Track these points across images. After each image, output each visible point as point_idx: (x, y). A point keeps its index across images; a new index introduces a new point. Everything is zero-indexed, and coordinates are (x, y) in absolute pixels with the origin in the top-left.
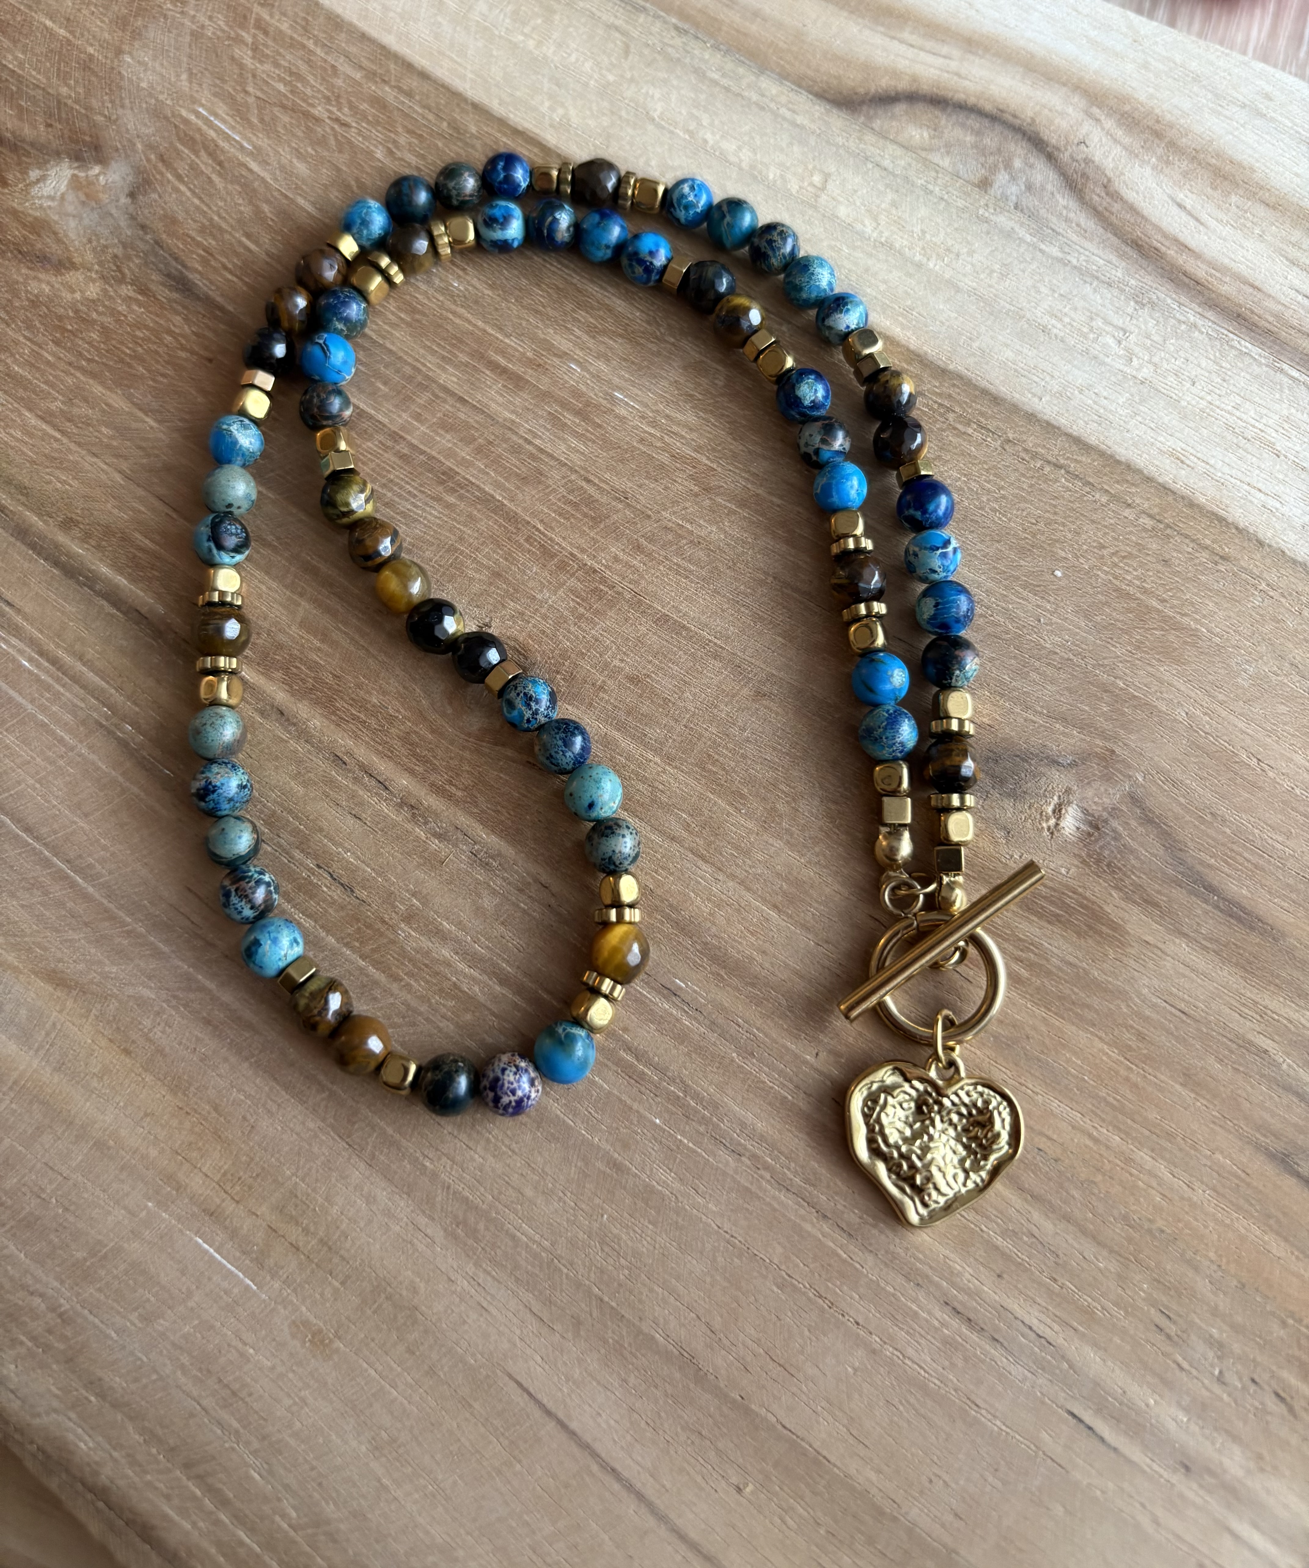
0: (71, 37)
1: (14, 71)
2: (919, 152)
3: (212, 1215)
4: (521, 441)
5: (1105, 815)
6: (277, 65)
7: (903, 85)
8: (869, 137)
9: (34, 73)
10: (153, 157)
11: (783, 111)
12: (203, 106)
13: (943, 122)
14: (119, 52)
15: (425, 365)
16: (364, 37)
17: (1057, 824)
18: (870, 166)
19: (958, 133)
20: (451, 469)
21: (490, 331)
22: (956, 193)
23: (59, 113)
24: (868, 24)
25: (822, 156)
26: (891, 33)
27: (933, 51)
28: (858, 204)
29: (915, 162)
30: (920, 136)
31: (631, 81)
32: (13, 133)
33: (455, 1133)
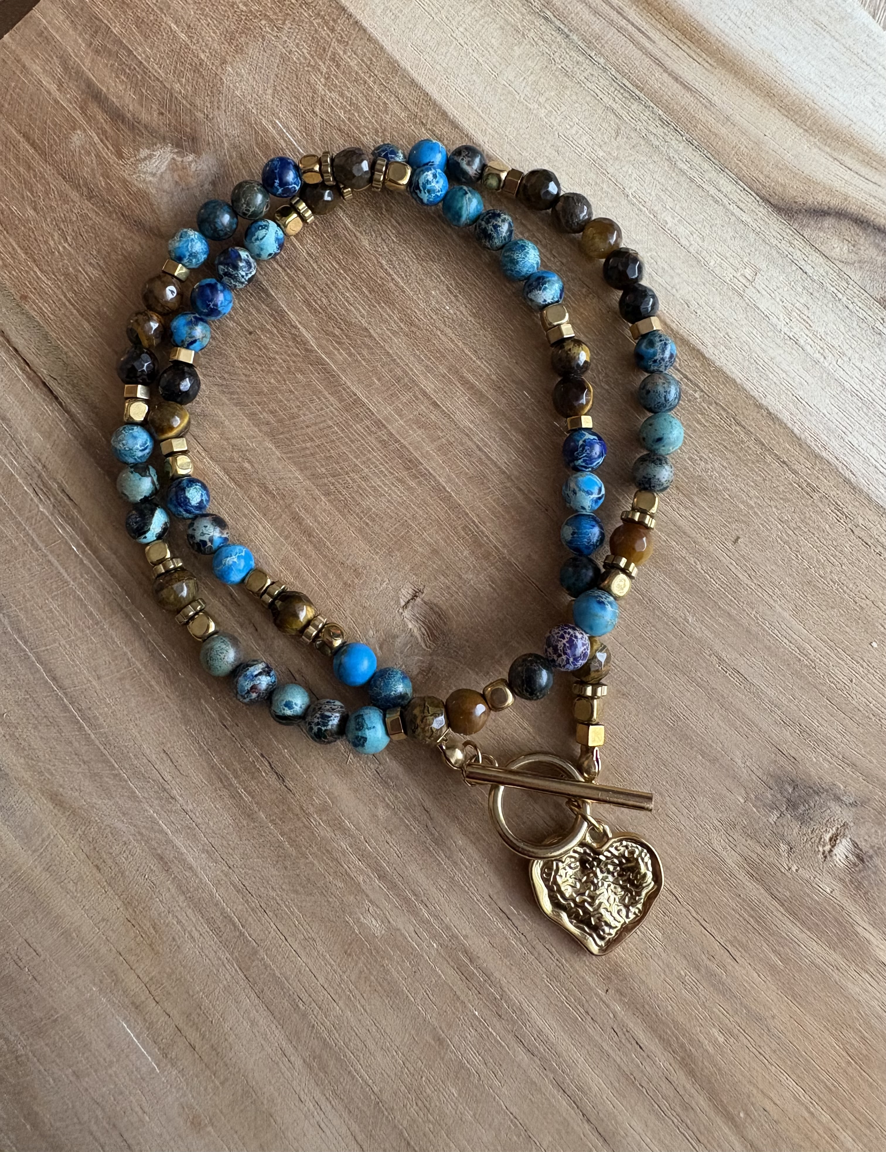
0: (189, 42)
1: (141, 62)
2: (837, 262)
3: (136, 1008)
4: (474, 447)
5: (871, 852)
6: (342, 95)
7: (835, 202)
8: (798, 243)
9: (156, 67)
10: (234, 154)
11: (732, 207)
12: (279, 119)
13: (862, 240)
14: (224, 62)
15: (412, 370)
16: (413, 83)
17: (831, 851)
18: (794, 268)
19: (872, 252)
20: (417, 459)
21: (466, 351)
22: (860, 304)
23: (170, 105)
24: (818, 143)
25: (757, 252)
26: (835, 154)
27: (866, 176)
28: (778, 300)
29: (832, 272)
30: (841, 250)
31: (617, 159)
32: (133, 115)
33: (326, 987)
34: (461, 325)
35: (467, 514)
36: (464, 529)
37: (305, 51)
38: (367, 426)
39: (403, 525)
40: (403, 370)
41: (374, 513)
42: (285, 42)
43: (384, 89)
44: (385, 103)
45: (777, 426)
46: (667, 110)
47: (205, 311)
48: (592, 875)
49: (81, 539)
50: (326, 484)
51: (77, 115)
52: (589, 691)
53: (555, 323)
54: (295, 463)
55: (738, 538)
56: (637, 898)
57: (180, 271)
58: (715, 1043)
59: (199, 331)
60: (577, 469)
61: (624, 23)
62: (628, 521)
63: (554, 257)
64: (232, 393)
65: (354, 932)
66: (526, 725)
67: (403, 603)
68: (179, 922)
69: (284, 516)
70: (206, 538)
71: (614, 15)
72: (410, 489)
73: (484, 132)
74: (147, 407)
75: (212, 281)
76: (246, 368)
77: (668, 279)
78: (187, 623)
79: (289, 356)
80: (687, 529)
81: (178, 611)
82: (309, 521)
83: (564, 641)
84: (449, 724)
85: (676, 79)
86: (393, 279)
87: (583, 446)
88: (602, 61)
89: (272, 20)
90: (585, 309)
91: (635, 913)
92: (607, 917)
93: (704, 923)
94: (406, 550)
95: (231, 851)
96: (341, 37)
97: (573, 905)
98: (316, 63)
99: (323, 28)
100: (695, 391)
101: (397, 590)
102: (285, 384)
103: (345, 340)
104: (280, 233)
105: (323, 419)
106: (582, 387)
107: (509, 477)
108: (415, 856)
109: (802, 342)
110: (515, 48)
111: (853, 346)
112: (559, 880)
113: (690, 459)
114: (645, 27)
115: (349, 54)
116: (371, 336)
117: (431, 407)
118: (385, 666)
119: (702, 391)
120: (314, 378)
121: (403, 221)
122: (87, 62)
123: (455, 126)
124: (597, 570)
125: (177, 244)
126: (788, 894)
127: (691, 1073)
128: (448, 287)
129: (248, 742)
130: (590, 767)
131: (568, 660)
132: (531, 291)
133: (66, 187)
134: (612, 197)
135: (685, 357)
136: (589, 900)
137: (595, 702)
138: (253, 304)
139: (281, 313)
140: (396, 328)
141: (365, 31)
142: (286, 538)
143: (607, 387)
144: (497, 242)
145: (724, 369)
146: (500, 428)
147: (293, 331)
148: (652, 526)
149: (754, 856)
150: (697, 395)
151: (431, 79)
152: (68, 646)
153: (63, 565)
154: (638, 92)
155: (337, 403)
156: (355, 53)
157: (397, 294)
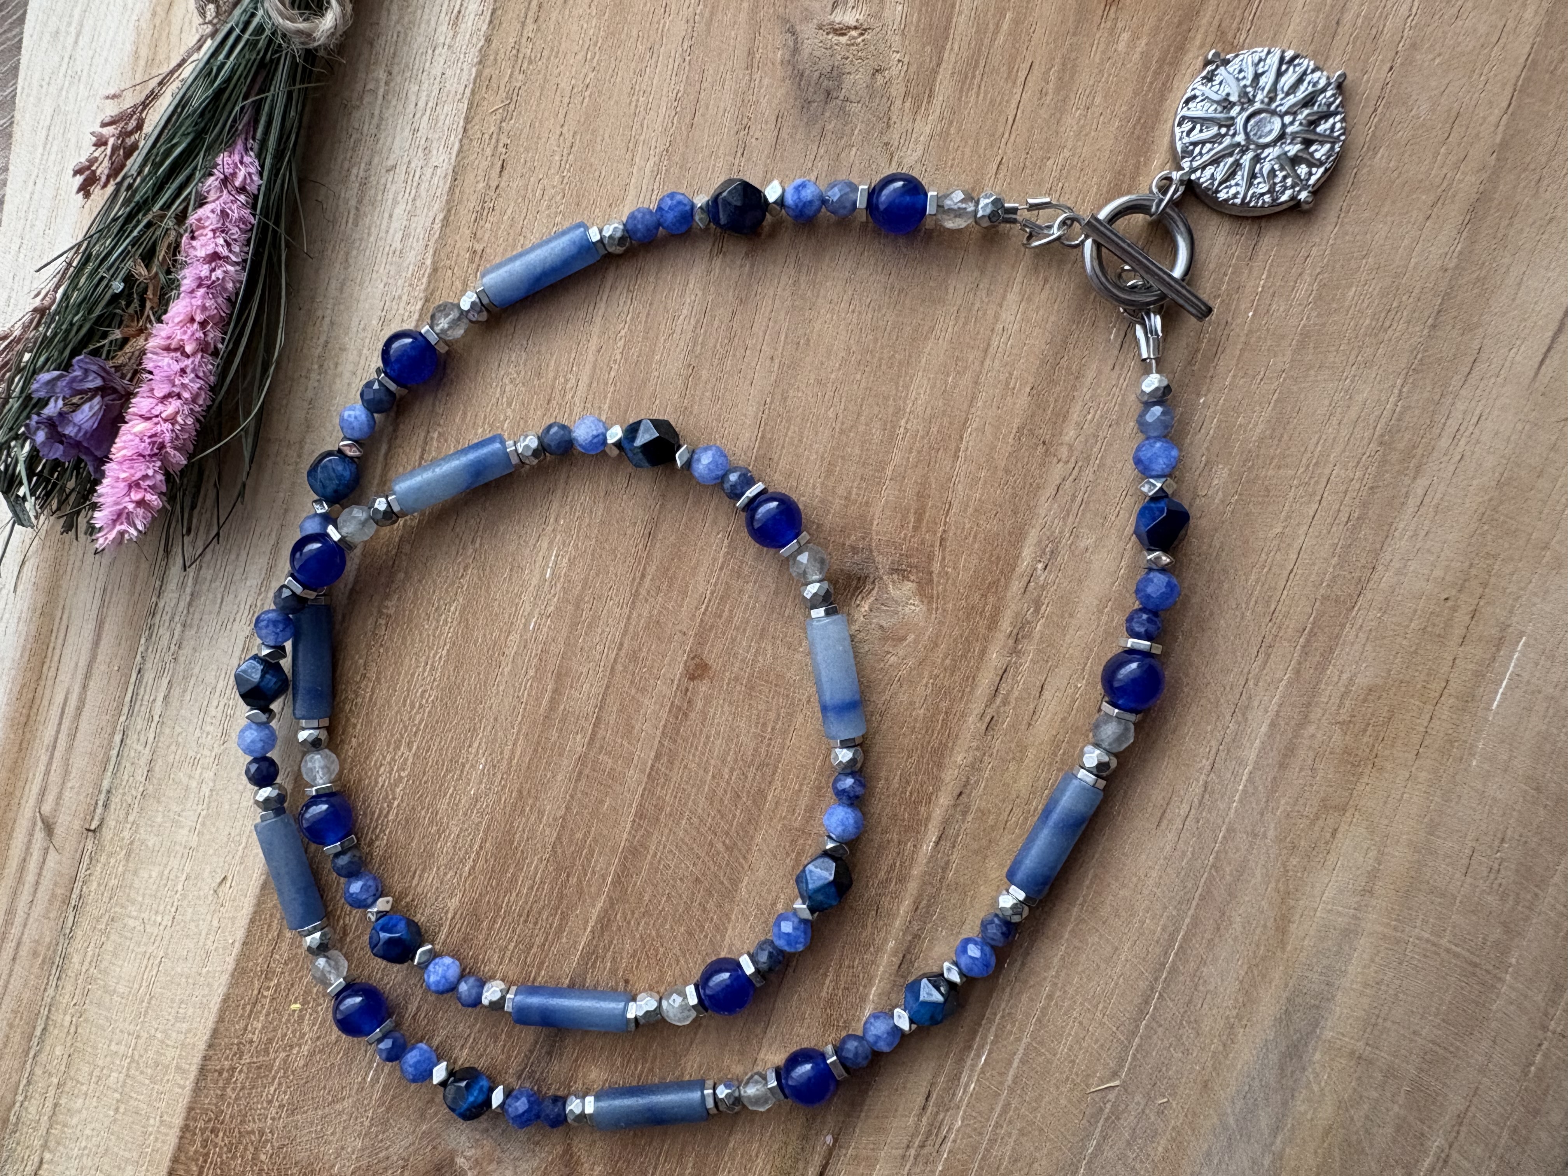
34: (495, 740)
37: (272, 1089)
38: (662, 788)
39: (752, 688)
40: (578, 780)
42: (273, 1119)
43: (269, 974)
44: (285, 964)
46: (136, 636)
49: (968, 1057)
50: (754, 801)
54: (749, 850)
58: (1133, 41)
61: (63, 737)
65: (1239, 500)
66: (902, 430)
68: (1341, 706)
71: (59, 752)
72: (707, 702)
76: (670, 965)
79: (629, 923)
85: (97, 643)
86: (481, 847)
88: (117, 739)
89: (256, 1149)
90: (403, 611)
93: (1010, 120)
94: (779, 669)
95: (1228, 688)
96: (235, 1055)
98: (279, 1068)
99: (235, 1082)
102: (663, 908)
103: (578, 866)
105: (681, 844)
107: (637, 596)
108: (1115, 475)
110: (150, 844)
113: (509, 404)
114: (55, 712)
115: (250, 1035)
116: (558, 839)
120: (639, 879)
121: (409, 871)
128: (458, 780)
139: (585, 958)
140: (535, 814)
141: (215, 1031)
147: (598, 932)
151: (233, 923)
152: (1100, 1007)
153: (1010, 1062)
154: (133, 678)
155: (654, 837)
156: (246, 1030)
157: (494, 834)
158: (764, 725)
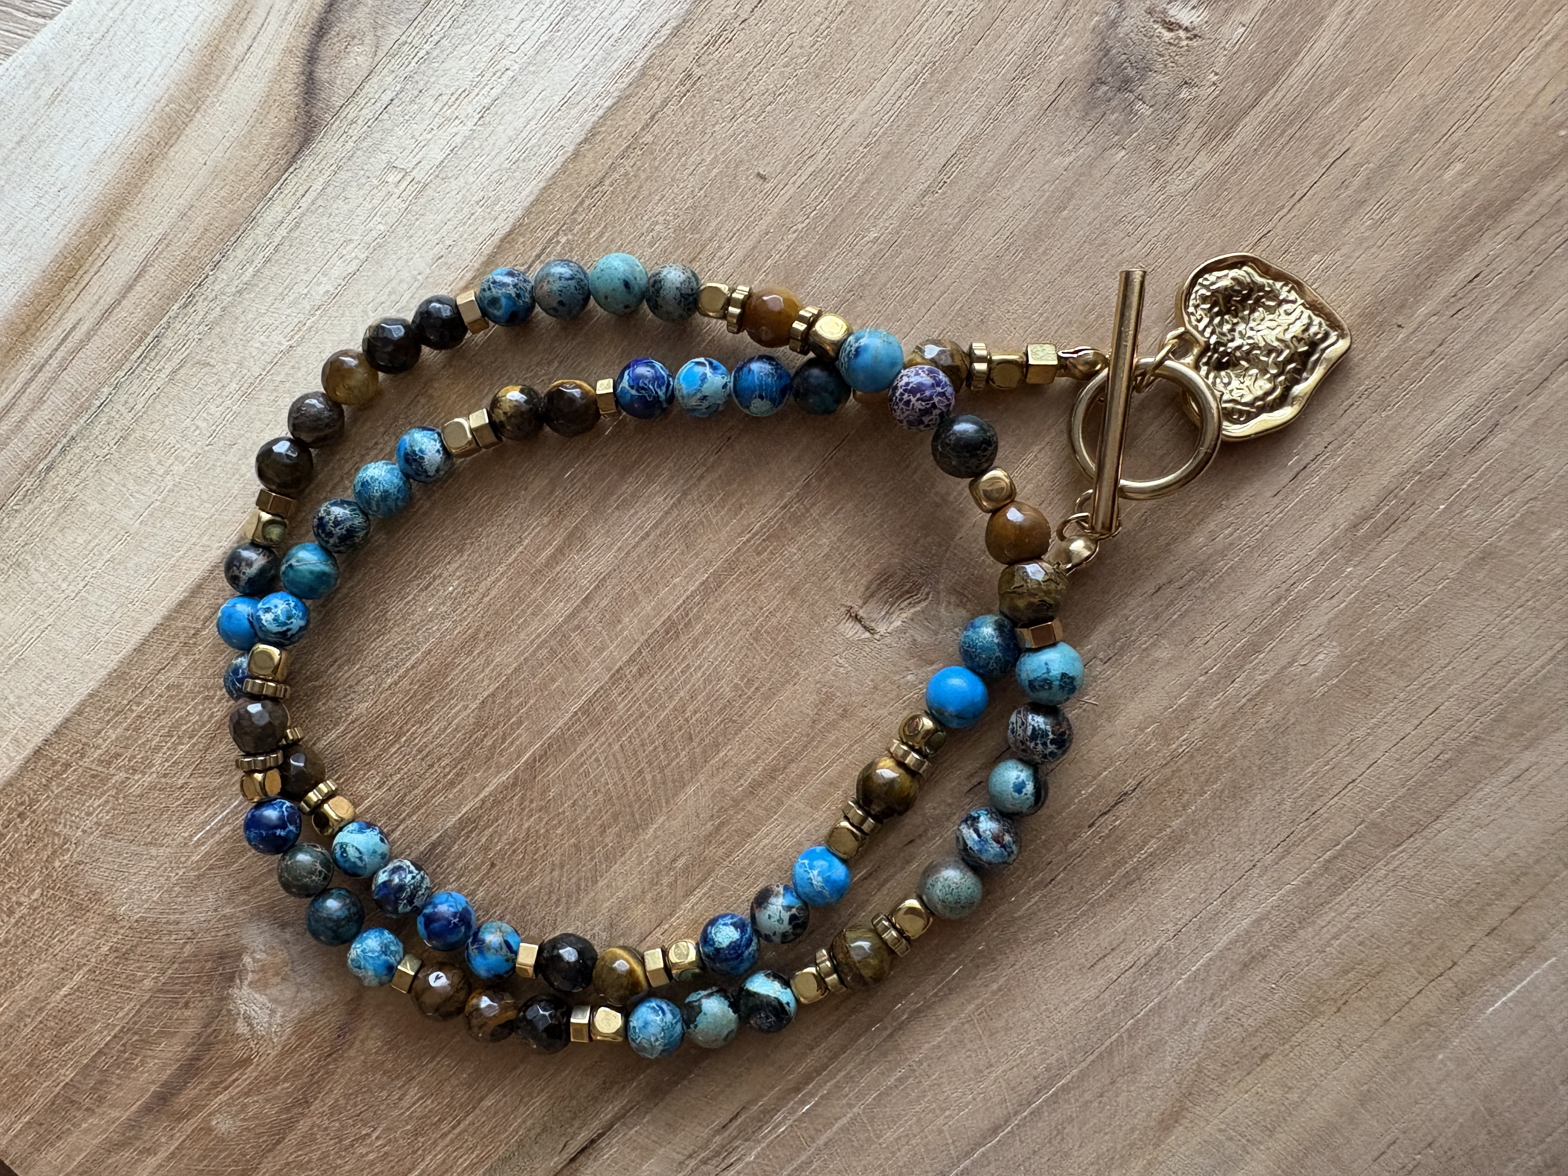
0: (86, 969)
1: (115, 1037)
2: (377, 59)
3: (1464, 993)
4: (644, 545)
6: (158, 748)
7: (295, 67)
8: (351, 112)
9: (120, 1015)
10: (242, 898)
11: (305, 203)
12: (191, 837)
13: (346, 28)
14: (113, 918)
15: (539, 636)
16: (140, 650)
17: (1187, 30)
18: (385, 116)
19: (362, 13)
20: (664, 623)
21: (510, 560)
22: (433, 26)
23: (174, 992)
24: (215, 92)
25: (365, 167)
26: (230, 69)
27: (259, 25)
28: (429, 136)
29: (389, 66)
30: (359, 54)
31: (240, 364)
32: (188, 1045)
33: (1417, 722)
34: (476, 569)
35: (739, 549)
36: (759, 554)
37: (97, 803)
38: (620, 695)
39: (756, 640)
40: (539, 647)
41: (742, 679)
42: (84, 832)
43: (147, 690)
44: (168, 688)
45: (603, 129)
46: (173, 297)
47: (463, 929)
48: (1238, 354)
49: (792, 1099)
50: (704, 751)
51: (189, 1126)
52: (981, 367)
53: (470, 436)
54: (675, 795)
55: (759, 174)
56: (1267, 289)
57: (408, 968)
58: (1463, 175)
59: (492, 938)
60: (671, 397)
61: (54, 362)
62: (742, 323)
63: (376, 444)
64: (579, 889)
65: (1335, 686)
66: (1032, 455)
67: (867, 635)
68: (1336, 937)
69: (749, 808)
70: (786, 916)
71: (42, 377)
72: (706, 633)
73: (206, 548)
74: (602, 1009)
75: (420, 920)
76: (543, 870)
77: (405, 286)
78: (908, 939)
79: (523, 810)
80: (749, 244)
81: (891, 952)
82: (756, 772)
83: (913, 400)
84: (1036, 557)
85: (130, 288)
86: (413, 667)
87: (639, 389)
88: (106, 390)
89: (54, 852)
90: (449, 398)
91: (1289, 292)
92: (1296, 329)
93: (1297, 197)
94: (792, 633)
95: (1230, 866)
96: (76, 753)
97: (1282, 378)
98: (113, 787)
99: (64, 780)
100: (558, 242)
101: (850, 644)
102: (564, 812)
103: (500, 730)
104: (351, 827)
105: (611, 757)
106: (557, 395)
107: (685, 494)
108: (1222, 603)
109: (487, 101)
110: (90, 509)
111: (490, 32)
112: (1248, 398)
113: (651, 245)
114: (59, 333)
115: (100, 741)
116: (493, 695)
117: (591, 605)
118: (958, 657)
119: (557, 234)
120: (554, 771)
121: (331, 655)
122: (114, 1113)
123: (197, 590)
124: (810, 364)
125: (370, 973)
126: (1249, 85)
127: (1508, 205)
128: (422, 590)
129: (1073, 847)
130: (1087, 363)
131: (940, 394)
132: (426, 471)
133: (292, 1138)
134: (293, 367)
135: (511, 258)
136: (1274, 355)
137: (995, 357)
138: (453, 863)
139: (463, 823)
140: (482, 659)
141: (68, 720)
142: (780, 803)
143: (556, 364)
144: (358, 521)
145: (527, 204)
146: (617, 508)
147: (488, 804)
148: (747, 289)
149: (1200, 132)
150: (563, 240)
151: (135, 625)
152: (947, 1113)
153: (829, 1125)
154: (149, 339)
155: (588, 738)
156: (99, 732)
157: (433, 661)
158: (750, 682)
